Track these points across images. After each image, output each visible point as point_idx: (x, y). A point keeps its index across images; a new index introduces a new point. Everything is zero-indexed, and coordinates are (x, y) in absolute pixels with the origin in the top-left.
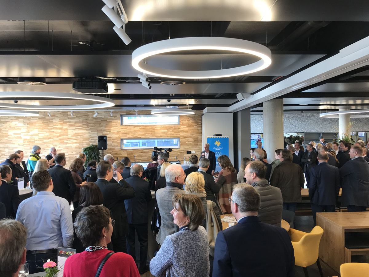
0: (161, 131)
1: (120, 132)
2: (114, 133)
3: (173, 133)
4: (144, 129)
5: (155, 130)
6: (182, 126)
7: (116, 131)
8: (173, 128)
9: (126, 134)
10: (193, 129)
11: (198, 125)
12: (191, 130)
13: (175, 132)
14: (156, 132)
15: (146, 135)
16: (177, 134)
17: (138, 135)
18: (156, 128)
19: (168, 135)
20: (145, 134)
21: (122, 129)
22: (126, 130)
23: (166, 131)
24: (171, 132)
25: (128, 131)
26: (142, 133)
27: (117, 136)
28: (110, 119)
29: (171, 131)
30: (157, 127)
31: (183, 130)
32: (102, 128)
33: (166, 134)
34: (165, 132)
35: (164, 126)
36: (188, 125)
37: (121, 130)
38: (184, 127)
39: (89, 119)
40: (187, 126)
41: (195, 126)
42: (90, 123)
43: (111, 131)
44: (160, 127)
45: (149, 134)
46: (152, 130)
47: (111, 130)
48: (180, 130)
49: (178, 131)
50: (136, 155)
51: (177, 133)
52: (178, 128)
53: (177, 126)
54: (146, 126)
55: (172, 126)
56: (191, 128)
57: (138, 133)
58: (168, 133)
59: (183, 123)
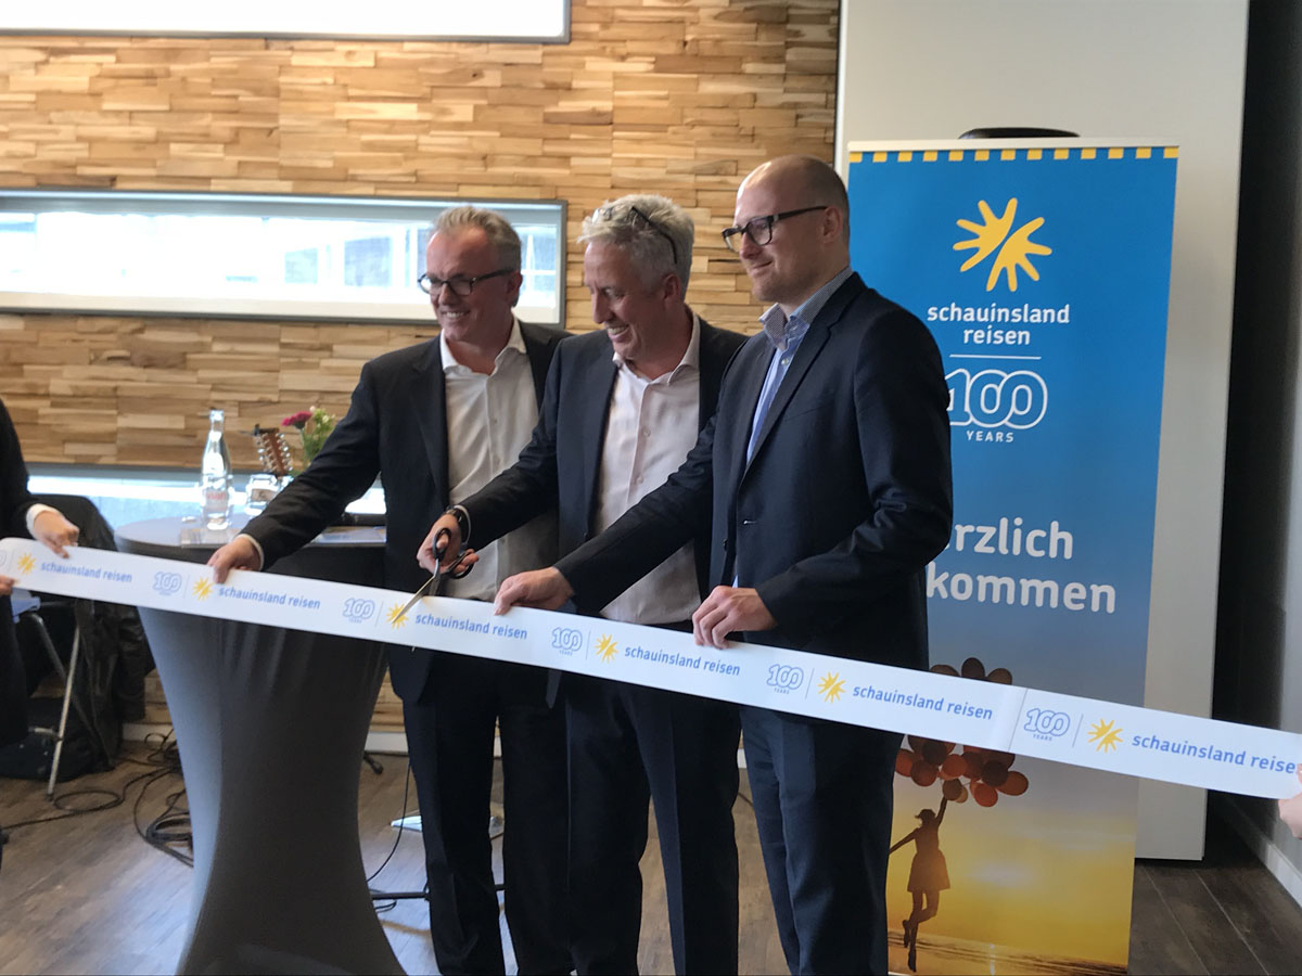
0: (346, 111)
3: (485, 139)
4: (150, 77)
5: (276, 92)
6: (593, 64)
8: (492, 79)
10: (727, 104)
11: (791, 55)
12: (709, 116)
13: (507, 132)
14: (283, 121)
15: (175, 148)
16: (531, 160)
17: (80, 151)
18: (284, 68)
19: (427, 168)
20: (161, 141)
23: (408, 111)
24: (460, 126)
26: (123, 131)
29: (463, 111)
30: (297, 60)
31: (605, 105)
33: (410, 151)
34: (392, 126)
35: (387, 52)
36: (671, 48)
38: (616, 76)
40: (661, 64)
41: (749, 67)
44: (339, 61)
45: (206, 138)
46: (246, 98)
48: (566, 106)
49: (549, 120)
50: (59, 386)
51: (533, 147)
52: (552, 87)
53: (534, 55)
54: (177, 45)
55: (476, 54)
56: (712, 88)
57: (84, 131)
58: (431, 141)
59: (605, 25)
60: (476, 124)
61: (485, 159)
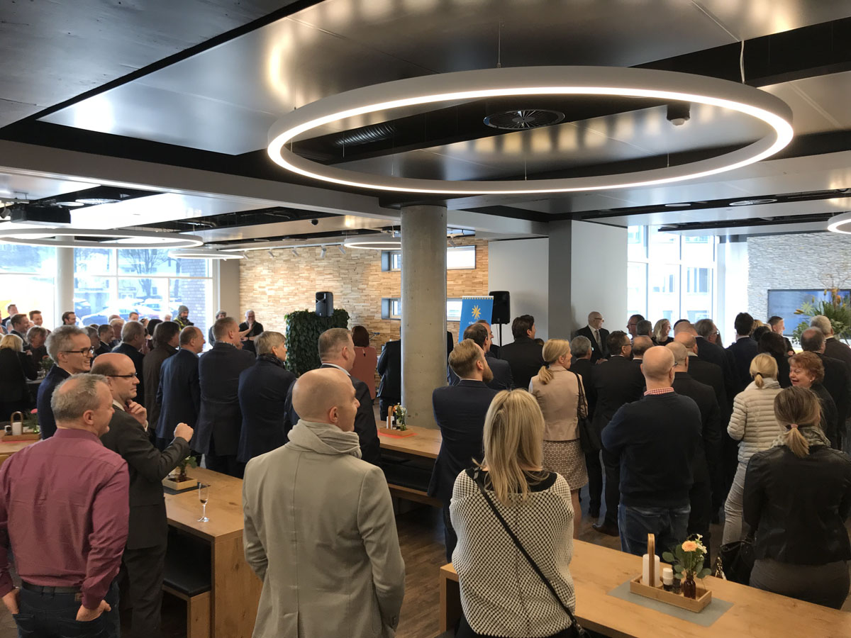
1: (381, 284)
2: (373, 286)
3: (463, 287)
6: (480, 273)
7: (375, 283)
9: (390, 288)
13: (467, 285)
16: (471, 291)
19: (455, 293)
21: (384, 278)
22: (389, 280)
24: (460, 285)
25: (393, 282)
27: (377, 293)
28: (367, 260)
29: (460, 282)
31: (481, 280)
32: (358, 277)
37: (382, 281)
38: (483, 275)
39: (342, 260)
42: (342, 269)
43: (370, 283)
47: (369, 281)
48: (476, 281)
49: (473, 283)
51: (471, 288)
52: (473, 277)
53: (470, 272)
55: (462, 272)
58: (456, 288)
59: (481, 265)
60: (462, 285)
61: (463, 291)
